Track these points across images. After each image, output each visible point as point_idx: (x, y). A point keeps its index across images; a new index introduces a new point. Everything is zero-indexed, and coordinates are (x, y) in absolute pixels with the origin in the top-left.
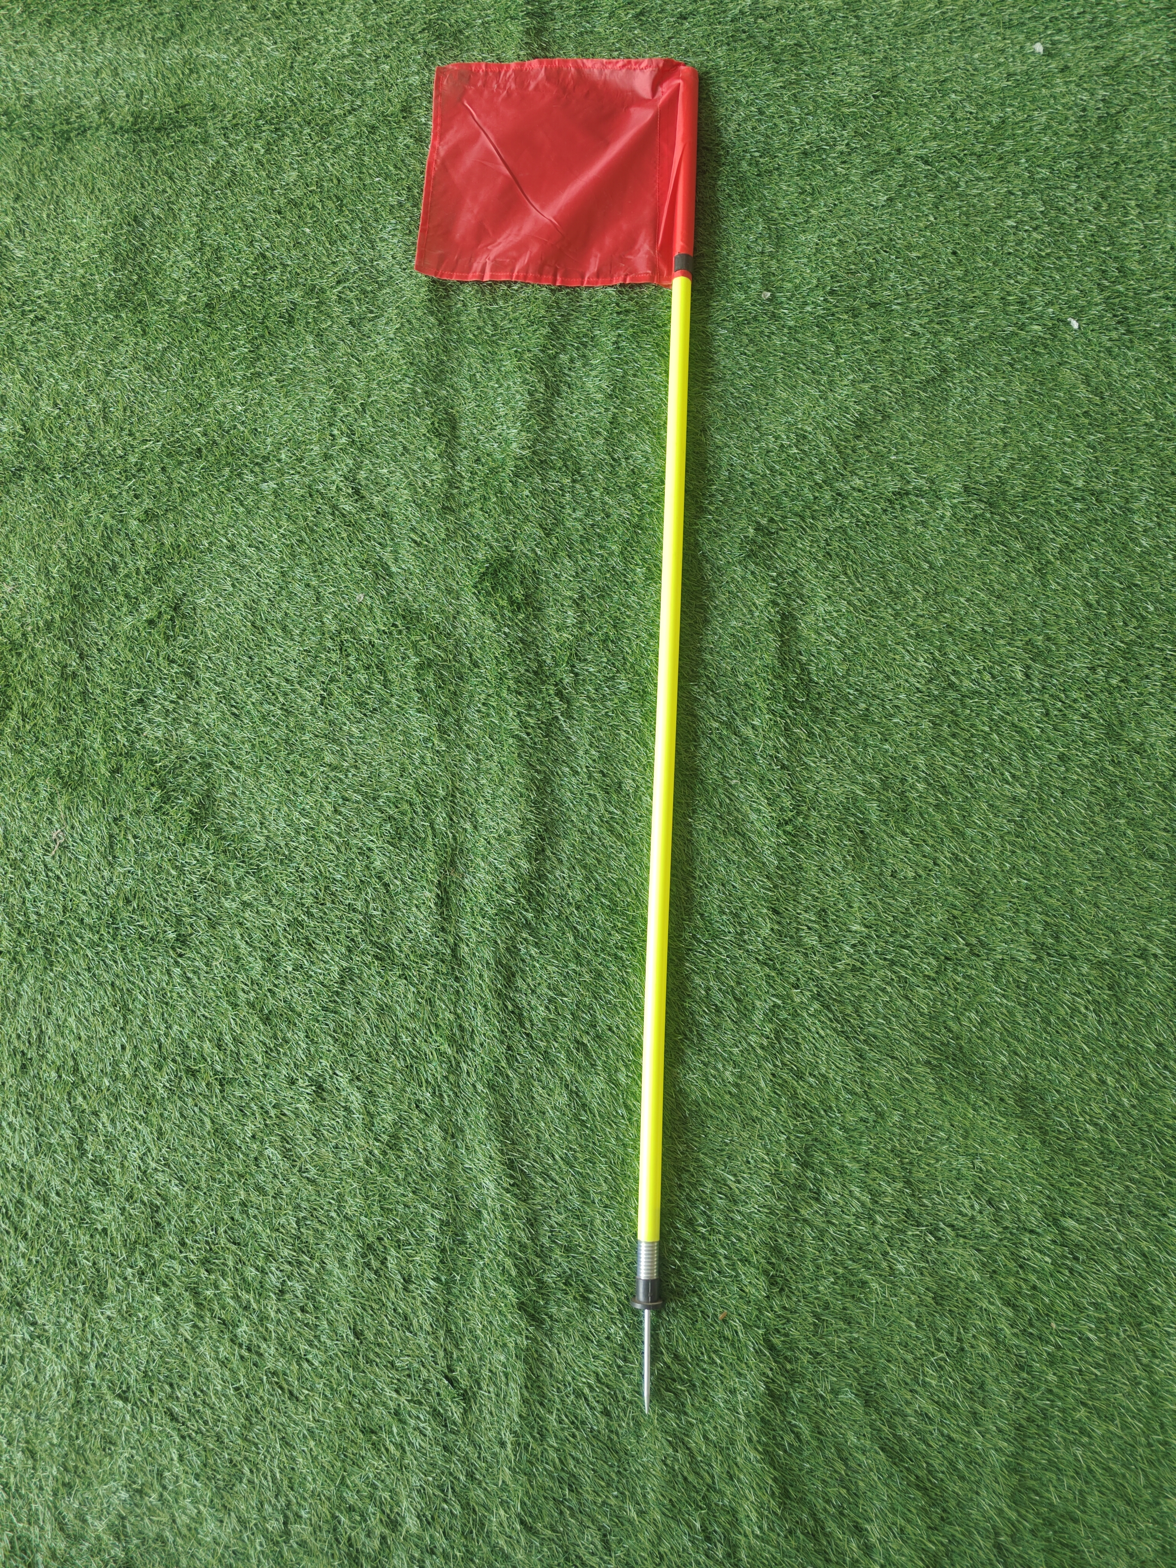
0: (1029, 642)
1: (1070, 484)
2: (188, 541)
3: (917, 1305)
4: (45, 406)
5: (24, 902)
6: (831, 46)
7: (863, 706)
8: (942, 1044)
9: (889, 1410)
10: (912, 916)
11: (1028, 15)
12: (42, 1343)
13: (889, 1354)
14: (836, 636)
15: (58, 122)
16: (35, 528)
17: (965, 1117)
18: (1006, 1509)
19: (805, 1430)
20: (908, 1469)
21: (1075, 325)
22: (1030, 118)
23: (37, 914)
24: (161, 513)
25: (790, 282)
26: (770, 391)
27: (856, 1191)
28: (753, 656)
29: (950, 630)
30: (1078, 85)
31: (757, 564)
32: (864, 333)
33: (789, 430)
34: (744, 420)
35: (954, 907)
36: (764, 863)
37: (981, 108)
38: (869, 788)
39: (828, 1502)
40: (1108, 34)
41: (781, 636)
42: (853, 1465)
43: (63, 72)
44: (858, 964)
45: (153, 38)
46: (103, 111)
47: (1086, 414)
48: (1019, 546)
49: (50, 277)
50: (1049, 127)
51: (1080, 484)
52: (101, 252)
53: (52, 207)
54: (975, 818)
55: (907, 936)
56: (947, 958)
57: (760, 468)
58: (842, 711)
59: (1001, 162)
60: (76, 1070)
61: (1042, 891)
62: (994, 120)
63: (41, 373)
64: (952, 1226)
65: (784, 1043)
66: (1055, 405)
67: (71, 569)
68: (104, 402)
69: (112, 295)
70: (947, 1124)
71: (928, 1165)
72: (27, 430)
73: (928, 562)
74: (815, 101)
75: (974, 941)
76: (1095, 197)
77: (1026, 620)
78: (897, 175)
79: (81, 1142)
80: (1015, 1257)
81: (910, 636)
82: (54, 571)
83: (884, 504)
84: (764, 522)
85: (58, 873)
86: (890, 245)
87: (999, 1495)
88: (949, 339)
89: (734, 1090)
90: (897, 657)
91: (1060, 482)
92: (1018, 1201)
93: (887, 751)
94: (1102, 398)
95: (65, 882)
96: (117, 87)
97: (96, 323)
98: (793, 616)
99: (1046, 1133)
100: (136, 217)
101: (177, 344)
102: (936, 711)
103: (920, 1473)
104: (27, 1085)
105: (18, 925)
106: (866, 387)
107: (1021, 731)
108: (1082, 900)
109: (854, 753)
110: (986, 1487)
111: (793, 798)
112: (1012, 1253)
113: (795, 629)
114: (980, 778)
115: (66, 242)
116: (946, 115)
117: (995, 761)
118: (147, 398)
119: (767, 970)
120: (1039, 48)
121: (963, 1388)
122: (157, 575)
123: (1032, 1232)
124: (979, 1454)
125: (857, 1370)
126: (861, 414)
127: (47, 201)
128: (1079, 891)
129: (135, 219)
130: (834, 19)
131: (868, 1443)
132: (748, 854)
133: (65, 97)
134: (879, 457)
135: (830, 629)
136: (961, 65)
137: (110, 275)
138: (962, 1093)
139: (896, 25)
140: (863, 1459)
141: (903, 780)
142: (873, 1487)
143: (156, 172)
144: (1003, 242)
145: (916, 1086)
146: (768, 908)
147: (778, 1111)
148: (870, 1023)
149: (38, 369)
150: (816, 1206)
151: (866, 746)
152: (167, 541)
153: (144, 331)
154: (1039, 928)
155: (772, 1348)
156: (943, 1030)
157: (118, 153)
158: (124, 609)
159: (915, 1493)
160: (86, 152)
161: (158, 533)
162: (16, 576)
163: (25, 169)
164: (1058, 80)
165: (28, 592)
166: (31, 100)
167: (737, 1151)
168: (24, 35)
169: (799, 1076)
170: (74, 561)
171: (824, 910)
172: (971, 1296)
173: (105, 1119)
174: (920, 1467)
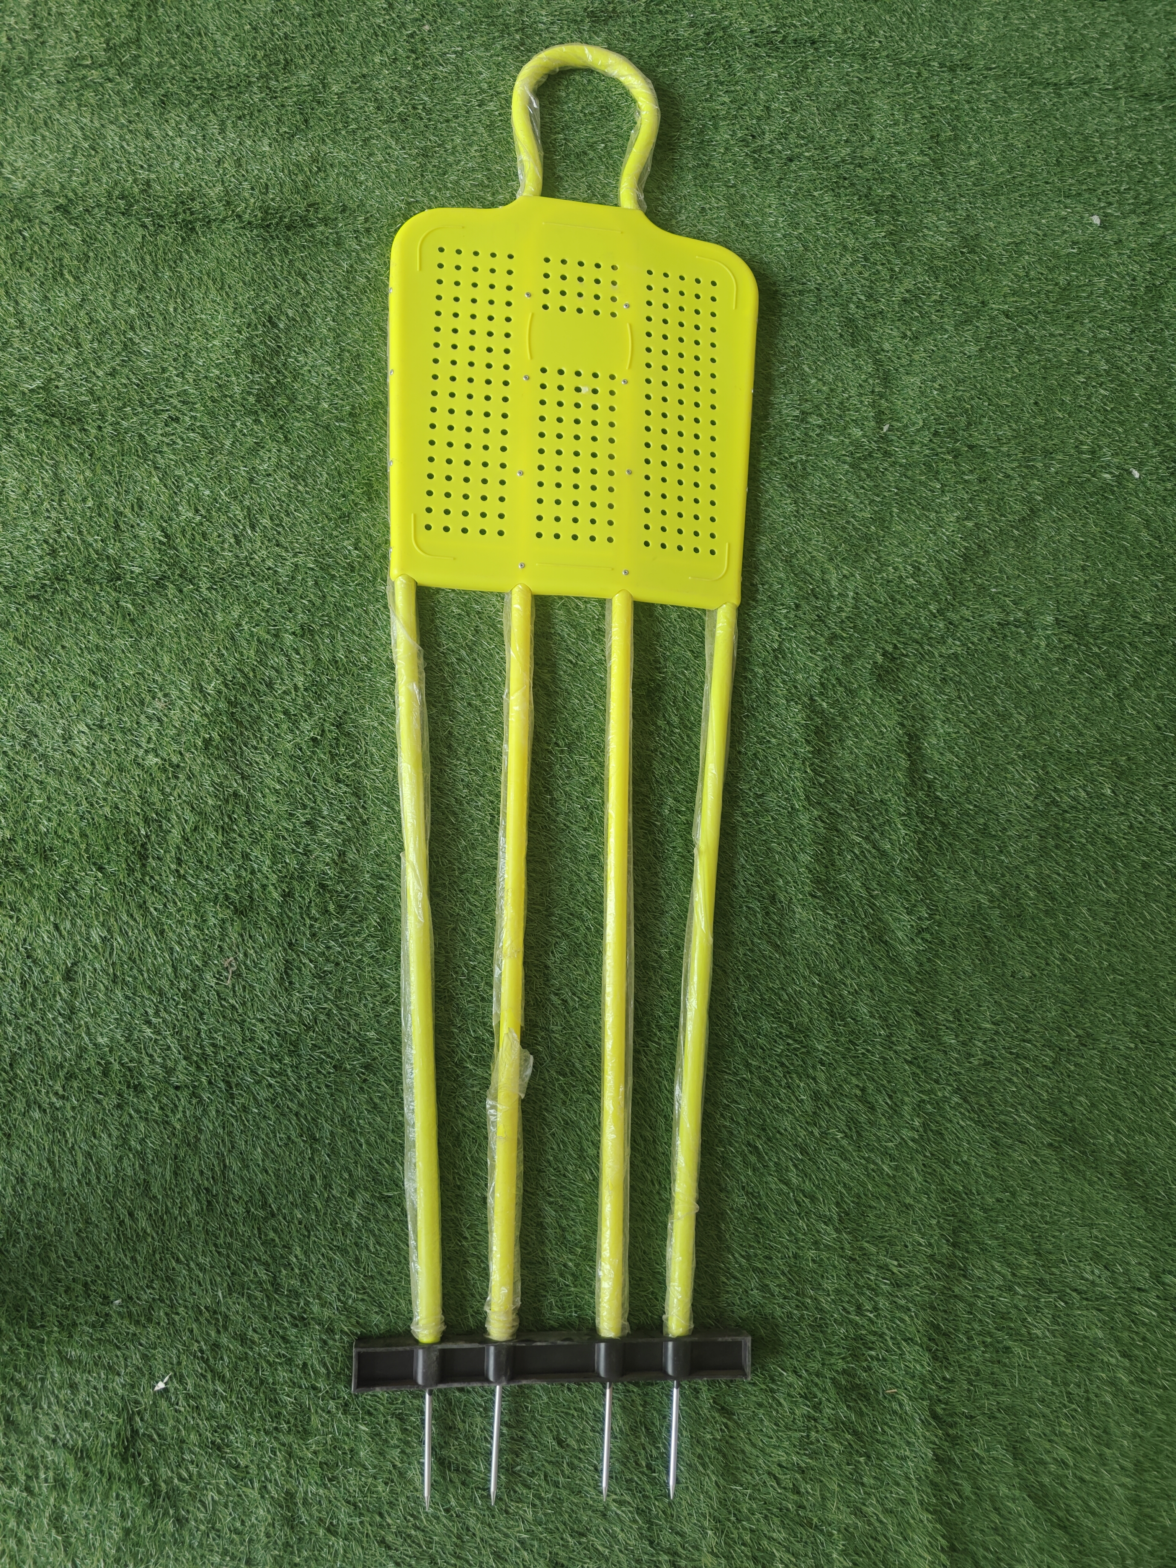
0: (1114, 762)
1: (1141, 619)
2: (346, 657)
3: (1053, 1364)
4: (186, 513)
5: (199, 1033)
6: (922, 200)
7: (982, 821)
8: (1061, 1127)
9: (1032, 1460)
10: (1031, 1012)
11: (1084, 187)
12: (246, 1486)
13: (1030, 1410)
14: (957, 756)
15: (180, 210)
16: (184, 642)
17: (1082, 1191)
18: (1130, 1537)
19: (967, 1489)
20: (1049, 1511)
21: (1137, 474)
22: (1091, 284)
23: (214, 1045)
24: (317, 628)
25: (897, 421)
26: (886, 524)
27: (997, 1266)
28: (886, 773)
29: (1051, 751)
30: (1129, 257)
31: (884, 688)
32: (964, 473)
33: (905, 562)
34: (866, 551)
35: (1064, 1002)
36: (906, 969)
37: (1051, 270)
38: (992, 898)
39: (987, 1549)
40: (1149, 211)
41: (909, 755)
42: (1005, 1513)
43: (182, 158)
44: (989, 1059)
45: (278, 131)
46: (228, 203)
47: (1149, 555)
48: (1100, 672)
49: (181, 375)
50: (1107, 292)
51: (1148, 619)
52: (237, 352)
53: (179, 300)
54: (1077, 921)
55: (1027, 1031)
56: (1061, 1050)
57: (883, 597)
58: (965, 826)
59: (1070, 321)
60: (265, 1205)
61: (1133, 985)
62: (1062, 282)
63: (179, 477)
64: (1075, 1290)
65: (930, 1133)
66: (1123, 546)
67: (226, 686)
68: (248, 508)
69: (252, 399)
70: (1067, 1200)
71: (1054, 1237)
72: (166, 536)
73: (1026, 687)
74: (911, 252)
75: (1080, 1032)
76: (1146, 359)
77: (1110, 740)
78: (983, 326)
79: (275, 1278)
80: (1129, 1313)
81: (1019, 756)
82: (210, 689)
83: (989, 633)
84: (890, 648)
85: (232, 1001)
86: (982, 392)
87: (1124, 1525)
88: (1036, 482)
89: (891, 1182)
90: (1009, 776)
91: (1133, 617)
92: (1128, 1264)
93: (1003, 862)
94: (1160, 542)
95: (240, 1011)
96: (240, 178)
97: (234, 426)
98: (916, 736)
99: (1147, 1201)
100: (270, 317)
101: (321, 453)
102: (1044, 825)
103: (1060, 1514)
104: (213, 1225)
105: (195, 1058)
106: (970, 524)
107: (1109, 841)
108: (1165, 991)
109: (976, 864)
110: (1113, 1519)
111: (928, 908)
112: (1126, 1310)
113: (919, 748)
114: (1079, 884)
115: (196, 338)
116: (1022, 273)
117: (1092, 869)
118: (292, 507)
119: (914, 1069)
120: (1096, 220)
121: (1091, 1434)
122: (317, 690)
123: (1139, 1289)
124: (1106, 1491)
125: (1005, 1428)
126: (966, 548)
127: (173, 295)
128: (1162, 984)
129: (270, 320)
130: (922, 174)
131: (1017, 1493)
132: (893, 961)
133: (186, 185)
134: (982, 589)
135: (950, 749)
136: (1033, 229)
137: (247, 378)
138: (1079, 1171)
139: (974, 184)
140: (1012, 1506)
141: (1018, 887)
142: (1023, 1533)
143: (290, 273)
144: (1075, 395)
145: (1042, 1167)
146: (912, 1011)
147: (929, 1198)
148: (1002, 1112)
149: (176, 473)
150: (965, 1282)
151: (985, 857)
152: (325, 656)
153: (285, 437)
154: (1133, 1018)
155: (935, 1416)
156: (1060, 1114)
157: (247, 250)
158: (284, 726)
159: (1058, 1532)
160: (212, 245)
161: (315, 650)
162: (167, 691)
163: (148, 259)
164: (1113, 252)
165: (182, 709)
166: (148, 183)
167: (896, 1237)
168: (138, 114)
169: (945, 1164)
170: (229, 678)
171: (957, 1011)
172: (1094, 1352)
173: (298, 1251)
174: (1059, 1508)
